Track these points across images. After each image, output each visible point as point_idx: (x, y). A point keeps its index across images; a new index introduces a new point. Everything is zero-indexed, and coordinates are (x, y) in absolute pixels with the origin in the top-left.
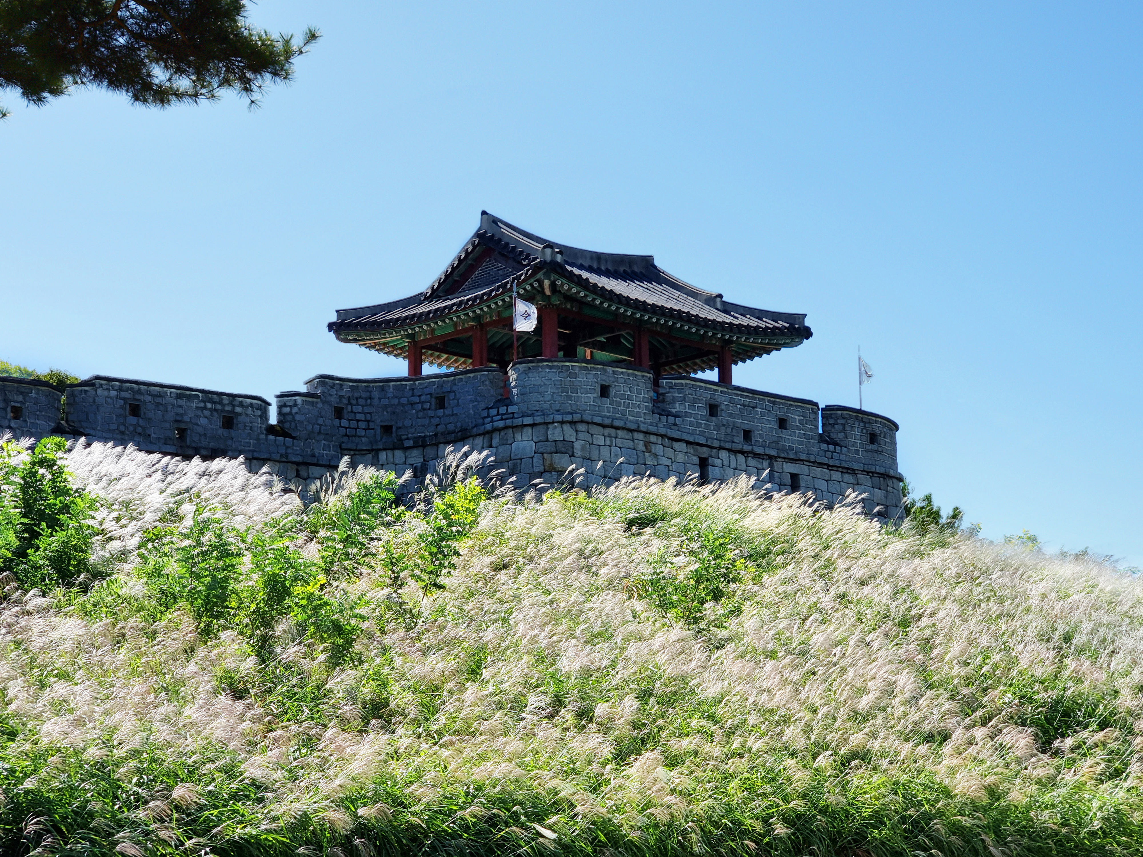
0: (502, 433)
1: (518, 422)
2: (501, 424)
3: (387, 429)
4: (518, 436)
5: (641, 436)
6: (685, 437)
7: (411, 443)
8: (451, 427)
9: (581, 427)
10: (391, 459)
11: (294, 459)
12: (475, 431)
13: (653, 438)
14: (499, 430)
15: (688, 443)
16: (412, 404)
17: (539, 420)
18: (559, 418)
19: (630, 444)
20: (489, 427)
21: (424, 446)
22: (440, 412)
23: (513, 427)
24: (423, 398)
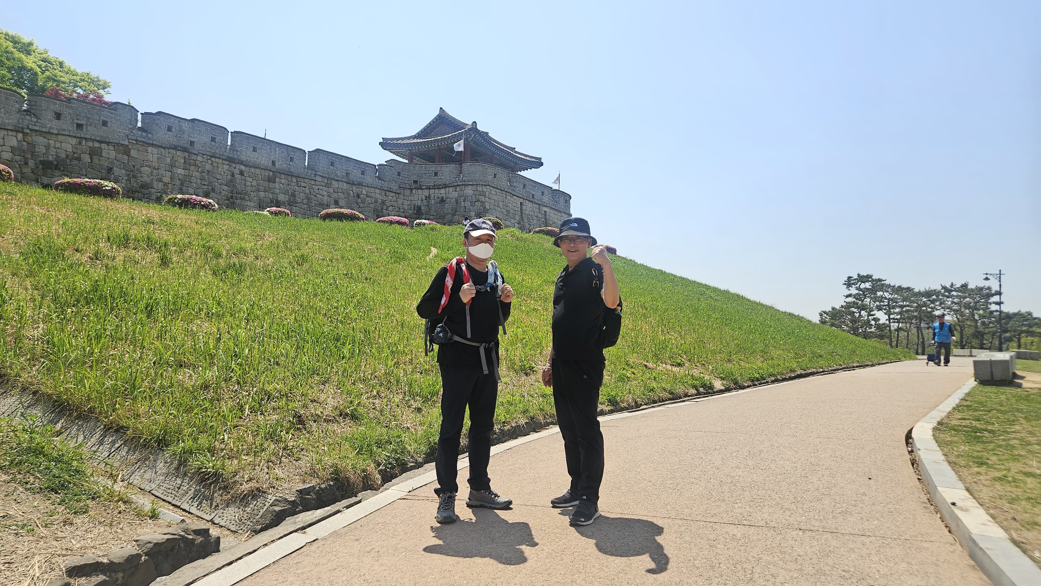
0: (461, 187)
1: (467, 183)
2: (461, 183)
3: (415, 182)
4: (467, 188)
5: (504, 192)
6: (517, 194)
7: (425, 187)
8: (440, 183)
9: (488, 187)
10: (417, 192)
11: (385, 189)
12: (450, 185)
13: (508, 194)
14: (459, 185)
15: (517, 197)
16: (425, 174)
17: (475, 183)
18: (481, 183)
19: (501, 195)
20: (456, 184)
21: (429, 189)
22: (436, 177)
23: (465, 185)
24: (430, 172)
